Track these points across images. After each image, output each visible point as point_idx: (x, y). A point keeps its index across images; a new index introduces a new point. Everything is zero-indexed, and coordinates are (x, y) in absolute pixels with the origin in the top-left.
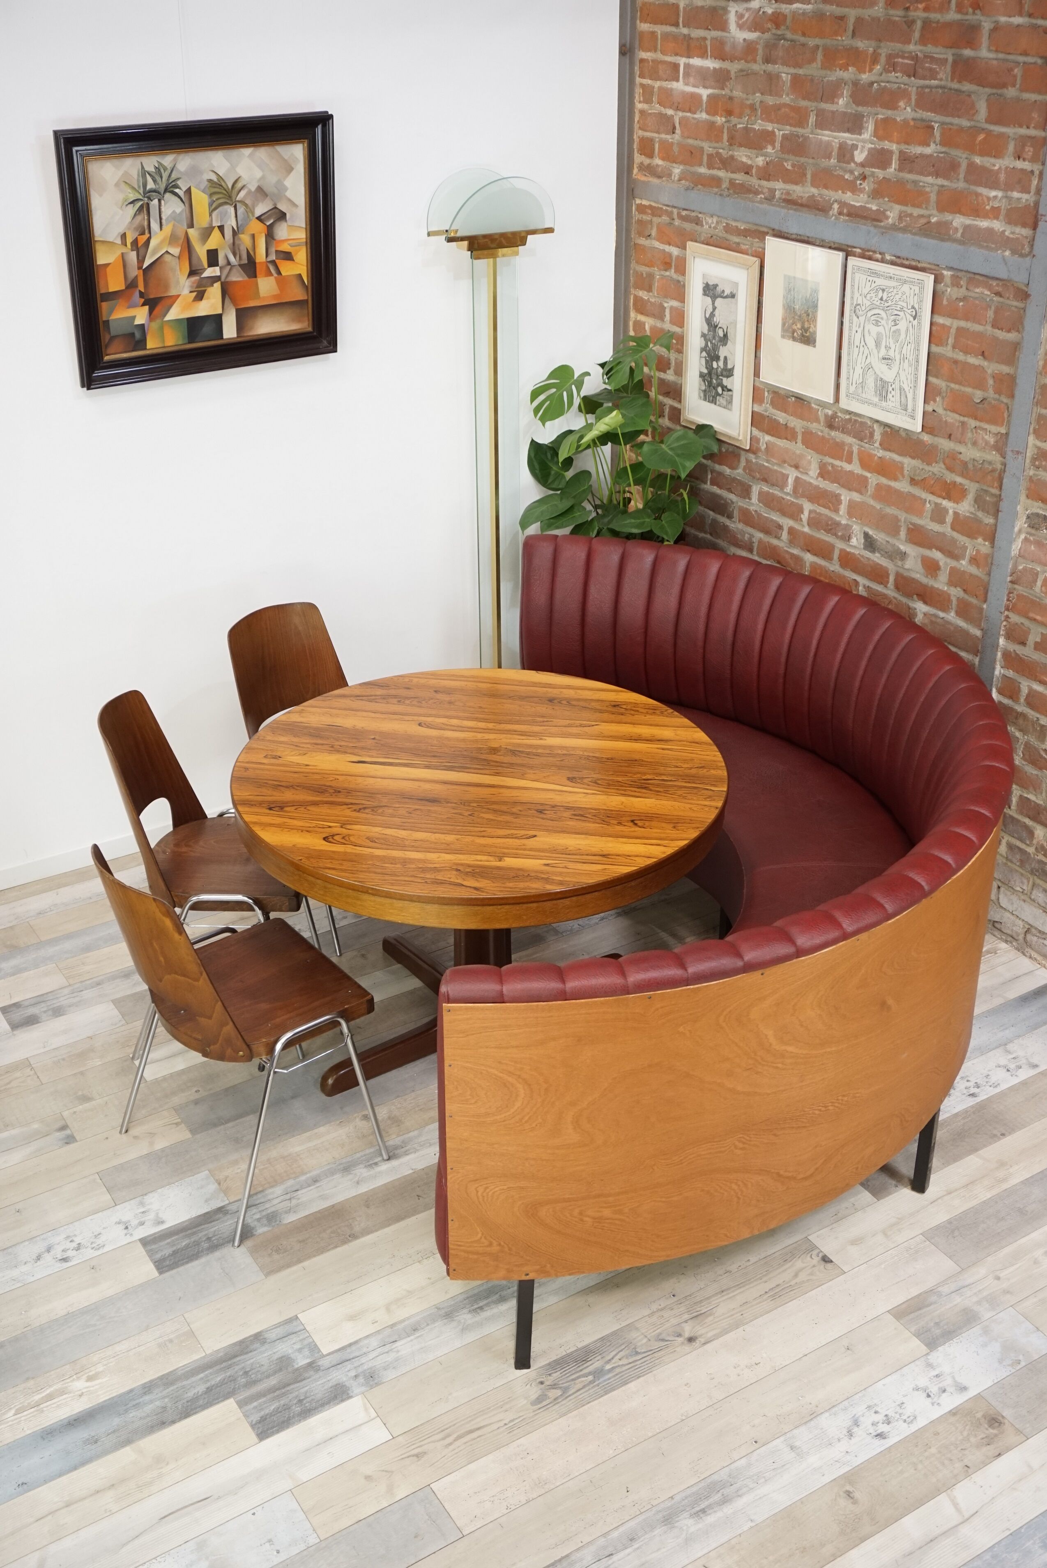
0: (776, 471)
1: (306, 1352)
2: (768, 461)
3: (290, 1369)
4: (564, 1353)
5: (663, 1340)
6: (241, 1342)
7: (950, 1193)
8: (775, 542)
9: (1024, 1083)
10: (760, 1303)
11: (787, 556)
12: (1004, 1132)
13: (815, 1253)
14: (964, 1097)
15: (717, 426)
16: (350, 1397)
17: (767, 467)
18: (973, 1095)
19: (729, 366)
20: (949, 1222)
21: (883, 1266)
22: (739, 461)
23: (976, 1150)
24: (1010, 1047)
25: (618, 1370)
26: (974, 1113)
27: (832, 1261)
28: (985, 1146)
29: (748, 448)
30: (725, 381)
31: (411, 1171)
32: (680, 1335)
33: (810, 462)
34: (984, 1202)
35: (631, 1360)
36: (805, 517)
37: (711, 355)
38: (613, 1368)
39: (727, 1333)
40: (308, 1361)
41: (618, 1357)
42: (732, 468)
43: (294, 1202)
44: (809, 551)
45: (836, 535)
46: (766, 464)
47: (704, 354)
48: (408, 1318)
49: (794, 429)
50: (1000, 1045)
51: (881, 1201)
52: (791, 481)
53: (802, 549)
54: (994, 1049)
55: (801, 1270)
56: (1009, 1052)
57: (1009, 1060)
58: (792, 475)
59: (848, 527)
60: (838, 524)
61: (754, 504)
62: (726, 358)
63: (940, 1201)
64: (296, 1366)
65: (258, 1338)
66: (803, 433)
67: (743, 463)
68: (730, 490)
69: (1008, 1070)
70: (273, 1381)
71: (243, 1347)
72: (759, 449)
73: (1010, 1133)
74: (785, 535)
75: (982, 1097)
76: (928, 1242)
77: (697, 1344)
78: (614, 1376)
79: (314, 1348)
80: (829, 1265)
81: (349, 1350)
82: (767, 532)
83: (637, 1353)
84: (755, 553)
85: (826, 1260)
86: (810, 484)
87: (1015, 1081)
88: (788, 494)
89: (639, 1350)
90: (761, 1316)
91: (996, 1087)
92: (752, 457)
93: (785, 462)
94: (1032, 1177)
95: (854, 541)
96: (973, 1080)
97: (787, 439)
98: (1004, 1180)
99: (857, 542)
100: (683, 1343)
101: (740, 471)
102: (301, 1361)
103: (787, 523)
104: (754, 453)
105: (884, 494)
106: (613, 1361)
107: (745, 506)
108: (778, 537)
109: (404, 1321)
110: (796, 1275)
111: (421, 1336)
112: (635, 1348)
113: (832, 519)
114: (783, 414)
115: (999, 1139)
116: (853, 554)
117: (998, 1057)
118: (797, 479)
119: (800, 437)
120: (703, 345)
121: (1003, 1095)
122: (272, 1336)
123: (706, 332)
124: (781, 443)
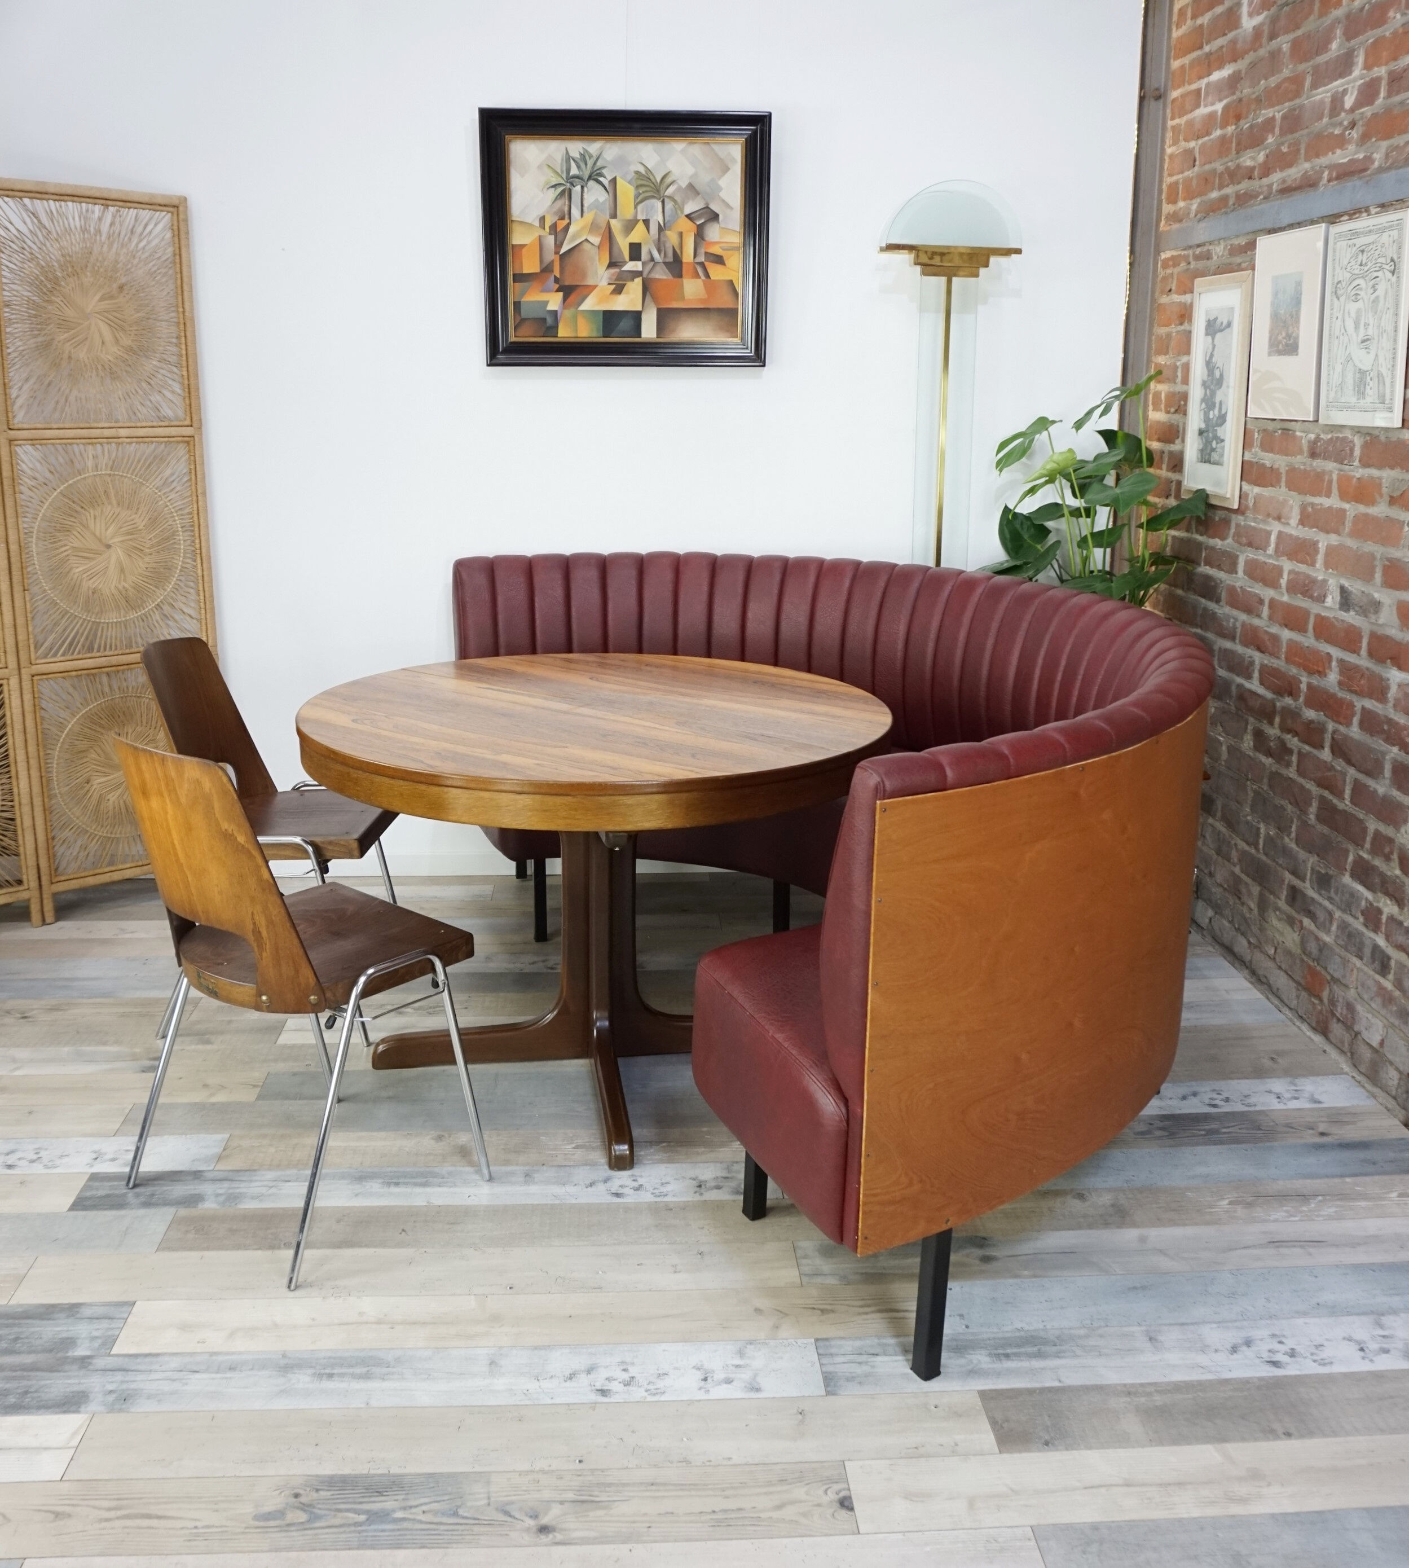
0: (1261, 530)
1: (96, 1344)
2: (1255, 520)
3: (60, 1355)
4: (365, 1472)
5: (507, 1513)
6: (53, 1306)
7: (1128, 1485)
8: (1256, 622)
9: (1378, 1376)
10: (691, 1522)
11: (1266, 638)
12: (1292, 1430)
13: (836, 1487)
14: (1257, 1361)
15: (1209, 489)
16: (77, 1412)
17: (1254, 528)
18: (1275, 1364)
19: (1223, 412)
20: (1095, 1527)
21: (928, 1549)
22: (1229, 529)
23: (1223, 1439)
24: (1385, 1320)
25: (405, 1525)
26: (1259, 1388)
27: (852, 1509)
28: (1243, 1439)
29: (1236, 507)
30: (1220, 432)
31: (425, 1204)
32: (535, 1516)
33: (1292, 507)
34: (1180, 1520)
35: (436, 1520)
36: (1284, 582)
37: (1209, 402)
38: (404, 1519)
39: (602, 1543)
40: (88, 1353)
41: (424, 1508)
42: (1223, 539)
43: (273, 1190)
44: (1286, 626)
45: (1311, 597)
46: (1253, 524)
47: (1204, 406)
48: (240, 1353)
49: (1278, 469)
50: (1372, 1313)
51: (1005, 1456)
52: (1273, 538)
53: (1280, 625)
54: (1358, 1314)
55: (793, 1502)
56: (1381, 1326)
57: (1373, 1337)
58: (1275, 528)
59: (1325, 581)
60: (1314, 581)
61: (1240, 580)
62: (1221, 403)
63: (1103, 1490)
64: (70, 1354)
65: (72, 1310)
66: (1287, 471)
67: (1233, 530)
68: (1220, 568)
69: (1362, 1350)
70: (28, 1359)
71: (47, 1312)
72: (1247, 507)
73: (1302, 1436)
74: (1265, 611)
75: (1292, 1370)
76: (1033, 1543)
77: (544, 1538)
78: (393, 1530)
79: (110, 1341)
80: (843, 1513)
81: (139, 1360)
82: (1249, 610)
83: (455, 1514)
84: (1237, 641)
85: (846, 1504)
86: (1291, 535)
87: (1365, 1367)
88: (1270, 556)
89: (461, 1512)
90: (675, 1541)
91: (1324, 1365)
92: (1241, 518)
93: (1269, 515)
94: (1297, 1514)
95: (1329, 600)
96: (1290, 1344)
97: (1272, 486)
98: (1243, 1501)
99: (1332, 600)
100: (528, 1530)
101: (1229, 540)
102: (80, 1352)
103: (1268, 594)
104: (1243, 513)
105: (1364, 527)
106: (414, 1510)
107: (1232, 583)
108: (1259, 616)
109: (233, 1353)
110: (780, 1507)
111: (230, 1378)
112: (458, 1507)
113: (1308, 576)
114: (1271, 455)
115: (1277, 1437)
116: (1328, 618)
117: (1361, 1329)
118: (1280, 533)
119: (1284, 479)
120: (1202, 396)
121: (1331, 1379)
122: (87, 1312)
123: (1205, 378)
124: (1266, 492)
